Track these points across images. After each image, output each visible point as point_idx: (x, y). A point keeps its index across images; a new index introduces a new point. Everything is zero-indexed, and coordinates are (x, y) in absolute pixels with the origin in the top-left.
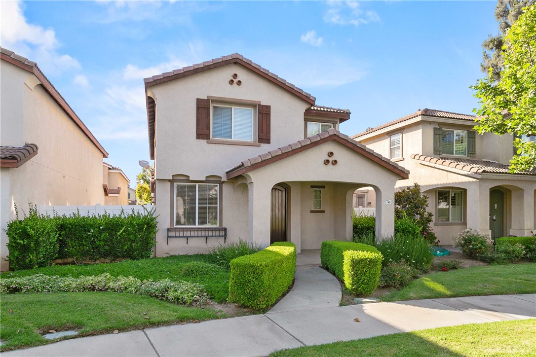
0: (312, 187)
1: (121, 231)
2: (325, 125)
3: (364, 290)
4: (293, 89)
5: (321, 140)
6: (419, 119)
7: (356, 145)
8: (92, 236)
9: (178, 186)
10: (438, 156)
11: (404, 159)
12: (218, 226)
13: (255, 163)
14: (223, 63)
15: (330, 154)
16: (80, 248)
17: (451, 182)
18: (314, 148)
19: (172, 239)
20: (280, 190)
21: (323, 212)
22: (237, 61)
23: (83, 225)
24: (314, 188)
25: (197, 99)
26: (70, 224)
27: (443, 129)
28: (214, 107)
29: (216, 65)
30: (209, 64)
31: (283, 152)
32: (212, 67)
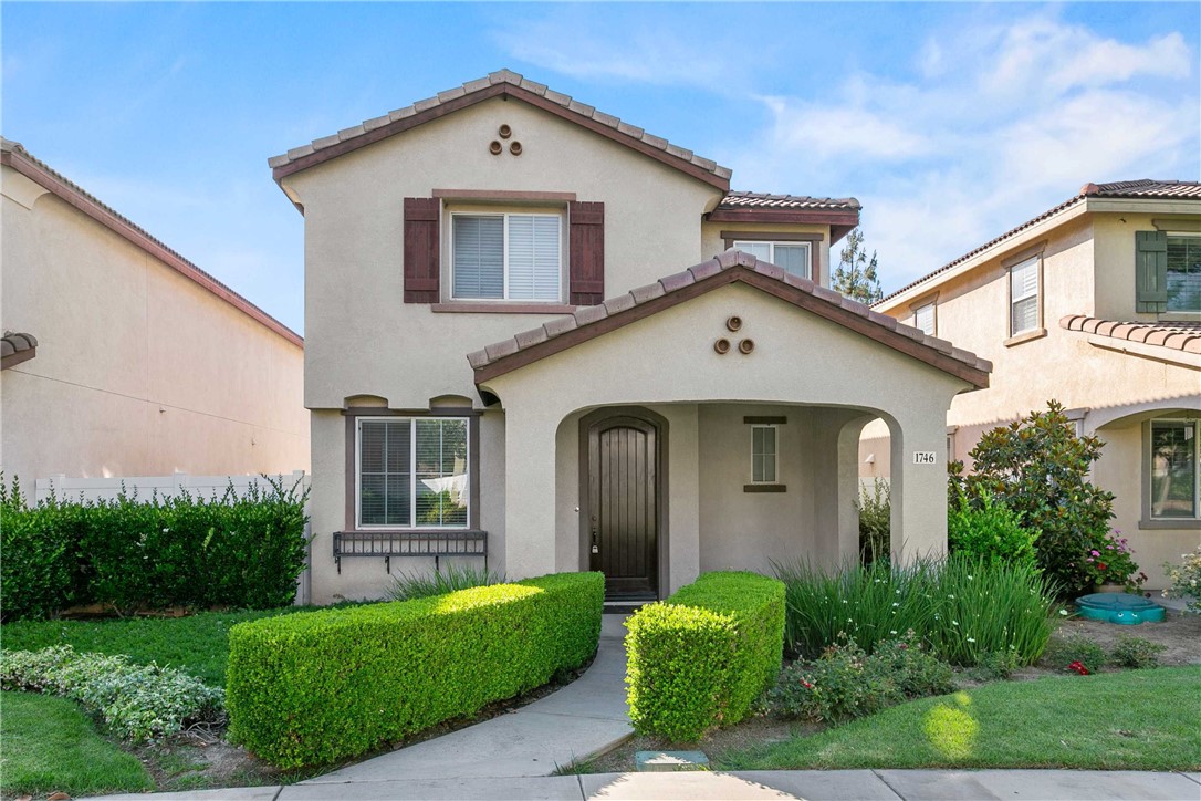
0: (748, 420)
1: (208, 538)
2: (785, 248)
3: (673, 728)
4: (663, 151)
5: (696, 283)
6: (1081, 208)
7: (809, 294)
8: (147, 551)
9: (365, 426)
10: (1154, 318)
11: (1046, 331)
12: (468, 527)
13: (499, 356)
14: (468, 99)
15: (735, 323)
16: (121, 579)
17: (1176, 395)
18: (678, 306)
19: (351, 559)
20: (640, 431)
21: (781, 489)
22: (504, 92)
23: (124, 523)
24: (755, 423)
25: (405, 199)
26: (98, 521)
27: (1169, 233)
28: (457, 219)
29: (448, 106)
30: (429, 106)
31: (583, 323)
32: (440, 112)
